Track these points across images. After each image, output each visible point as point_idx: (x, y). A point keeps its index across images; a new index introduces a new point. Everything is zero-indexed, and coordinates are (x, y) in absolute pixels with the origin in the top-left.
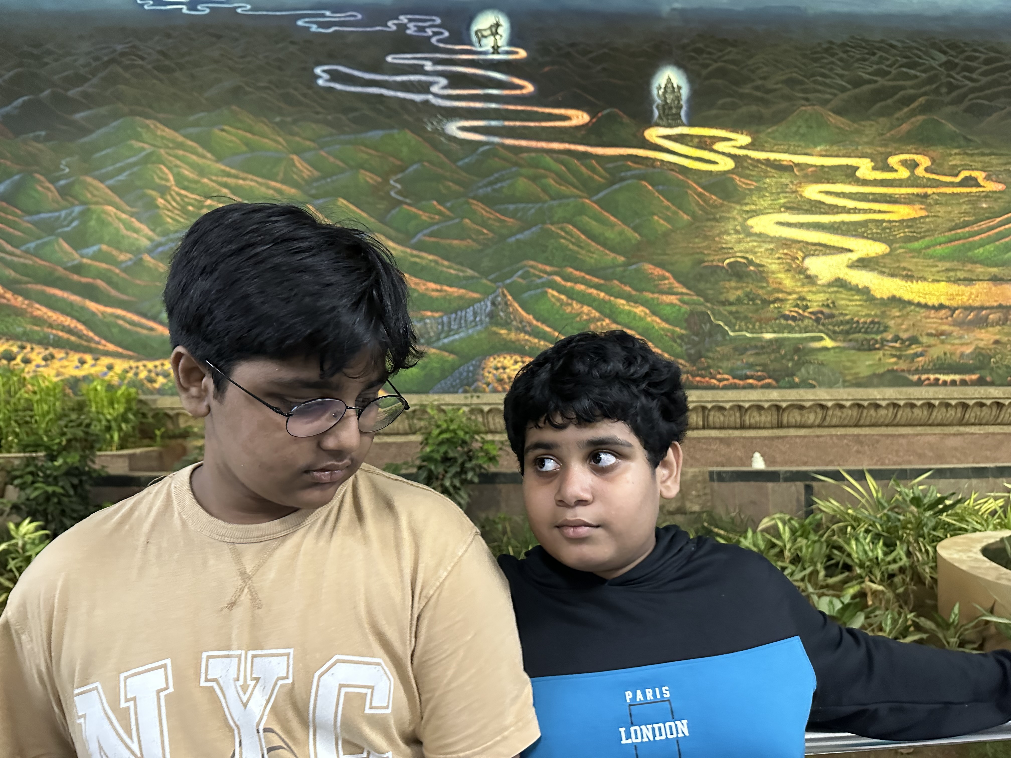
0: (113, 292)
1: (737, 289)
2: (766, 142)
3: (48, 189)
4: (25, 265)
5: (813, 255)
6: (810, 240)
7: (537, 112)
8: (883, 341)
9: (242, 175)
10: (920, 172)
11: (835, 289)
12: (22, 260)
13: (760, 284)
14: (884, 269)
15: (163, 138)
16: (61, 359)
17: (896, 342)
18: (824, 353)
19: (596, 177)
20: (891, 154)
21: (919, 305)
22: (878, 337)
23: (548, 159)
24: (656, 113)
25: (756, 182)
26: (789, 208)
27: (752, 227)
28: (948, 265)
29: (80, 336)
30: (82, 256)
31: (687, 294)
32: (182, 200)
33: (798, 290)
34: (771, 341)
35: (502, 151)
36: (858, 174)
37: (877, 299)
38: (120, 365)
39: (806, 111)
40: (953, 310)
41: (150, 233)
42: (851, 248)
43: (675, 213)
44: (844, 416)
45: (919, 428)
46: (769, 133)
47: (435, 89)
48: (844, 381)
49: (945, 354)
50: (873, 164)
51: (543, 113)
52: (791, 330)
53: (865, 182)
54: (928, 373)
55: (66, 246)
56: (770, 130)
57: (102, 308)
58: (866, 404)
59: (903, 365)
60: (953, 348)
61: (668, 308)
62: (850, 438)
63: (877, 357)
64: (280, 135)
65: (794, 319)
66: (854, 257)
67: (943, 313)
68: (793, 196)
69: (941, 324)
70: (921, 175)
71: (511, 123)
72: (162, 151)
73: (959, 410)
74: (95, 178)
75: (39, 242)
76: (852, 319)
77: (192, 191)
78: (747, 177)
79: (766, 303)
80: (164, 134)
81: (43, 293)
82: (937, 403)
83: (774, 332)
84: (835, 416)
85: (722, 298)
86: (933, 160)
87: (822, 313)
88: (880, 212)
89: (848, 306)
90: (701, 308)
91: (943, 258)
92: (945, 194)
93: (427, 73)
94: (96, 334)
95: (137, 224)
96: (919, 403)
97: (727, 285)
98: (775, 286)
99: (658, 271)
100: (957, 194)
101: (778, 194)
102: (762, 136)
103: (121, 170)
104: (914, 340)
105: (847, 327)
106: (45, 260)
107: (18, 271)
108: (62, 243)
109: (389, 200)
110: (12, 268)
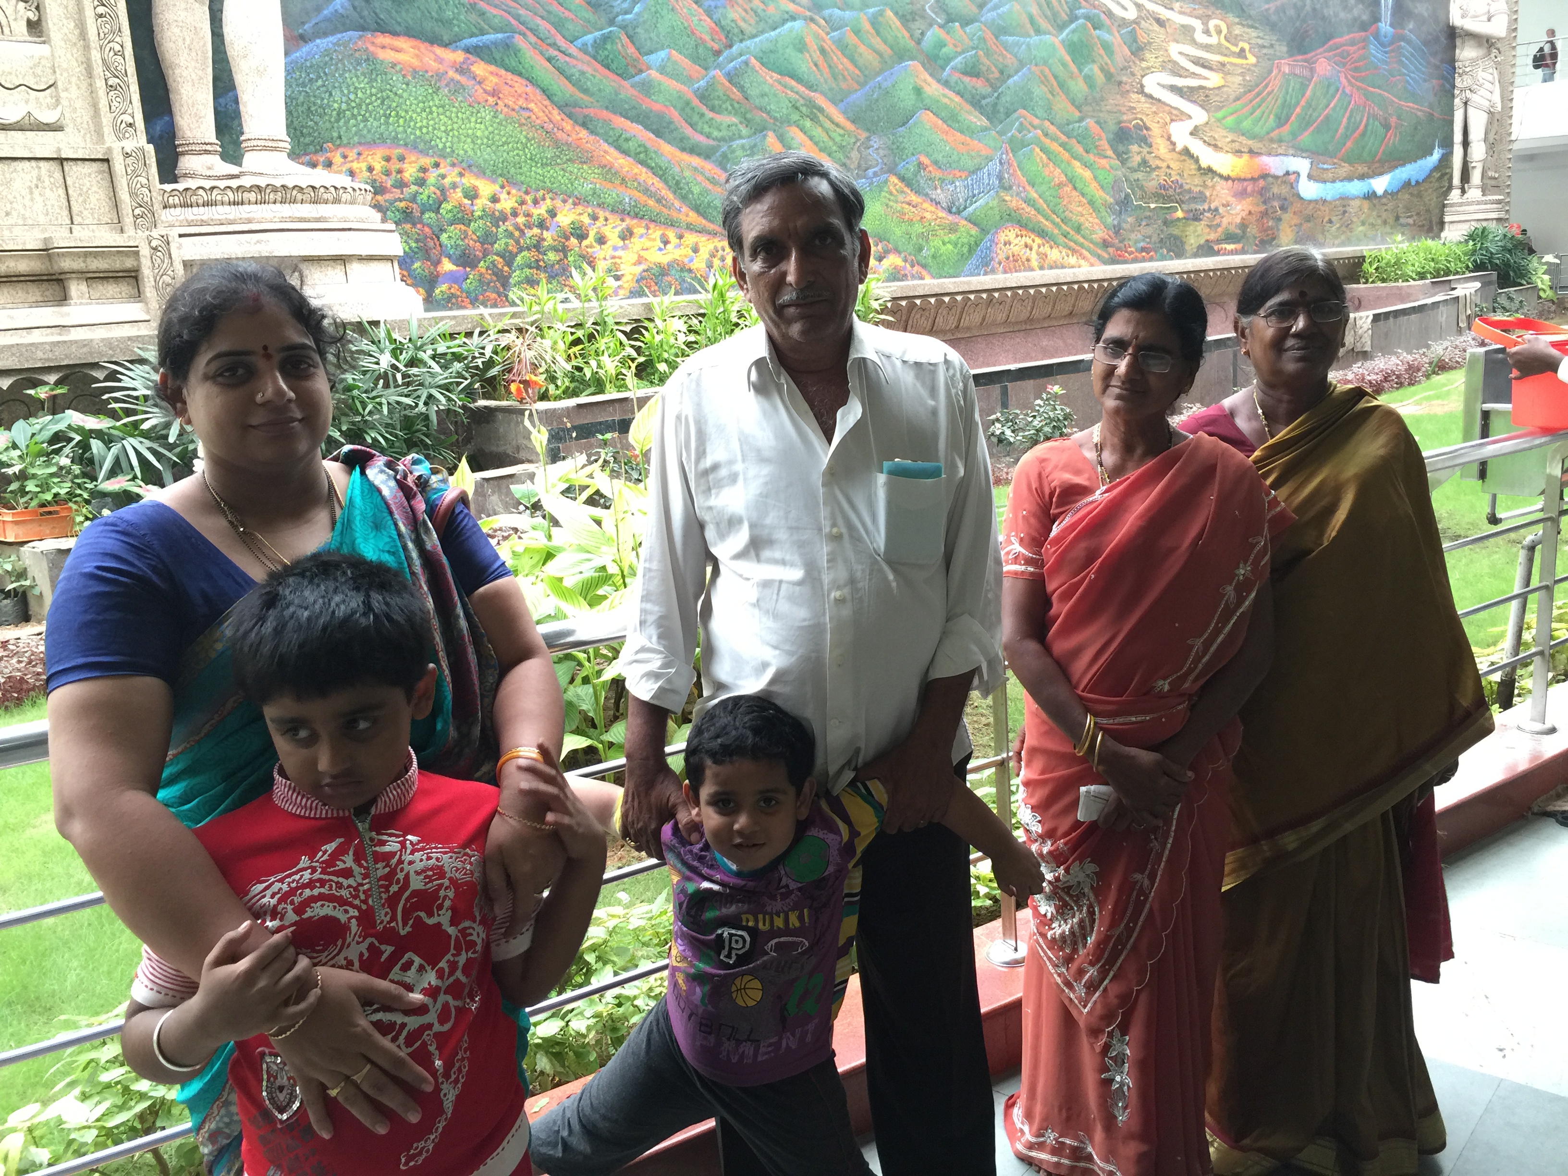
0: (689, 131)
1: (1138, 154)
4: (582, 74)
5: (1174, 120)
6: (1172, 104)
10: (1222, 38)
11: (1184, 157)
12: (578, 65)
13: (1149, 150)
14: (1205, 138)
17: (1209, 212)
20: (1210, 17)
21: (1219, 175)
22: (1202, 208)
25: (1147, 35)
26: (1163, 68)
27: (1145, 86)
28: (1232, 136)
29: (659, 199)
30: (650, 66)
31: (1113, 158)
33: (1167, 157)
36: (1195, 35)
37: (1202, 168)
38: (705, 246)
40: (1233, 181)
42: (1191, 114)
43: (1106, 64)
49: (1229, 224)
50: (1202, 26)
53: (1198, 45)
54: (1222, 243)
55: (630, 46)
57: (679, 155)
59: (1212, 235)
60: (1232, 218)
61: (1103, 174)
63: (1201, 227)
65: (1164, 187)
66: (1192, 124)
67: (1229, 183)
68: (1166, 54)
69: (1228, 194)
70: (1222, 42)
75: (597, 34)
76: (1190, 188)
78: (1143, 29)
79: (1152, 169)
81: (610, 125)
85: (1130, 163)
86: (1227, 27)
87: (1177, 181)
89: (1189, 175)
90: (1120, 174)
91: (1231, 129)
92: (1232, 64)
94: (675, 196)
95: (705, 19)
97: (1133, 149)
98: (1156, 152)
99: (1098, 131)
100: (1238, 65)
101: (1159, 51)
104: (1217, 211)
105: (1188, 196)
106: (608, 67)
107: (576, 84)
108: (625, 39)
109: (924, 17)
110: (568, 78)
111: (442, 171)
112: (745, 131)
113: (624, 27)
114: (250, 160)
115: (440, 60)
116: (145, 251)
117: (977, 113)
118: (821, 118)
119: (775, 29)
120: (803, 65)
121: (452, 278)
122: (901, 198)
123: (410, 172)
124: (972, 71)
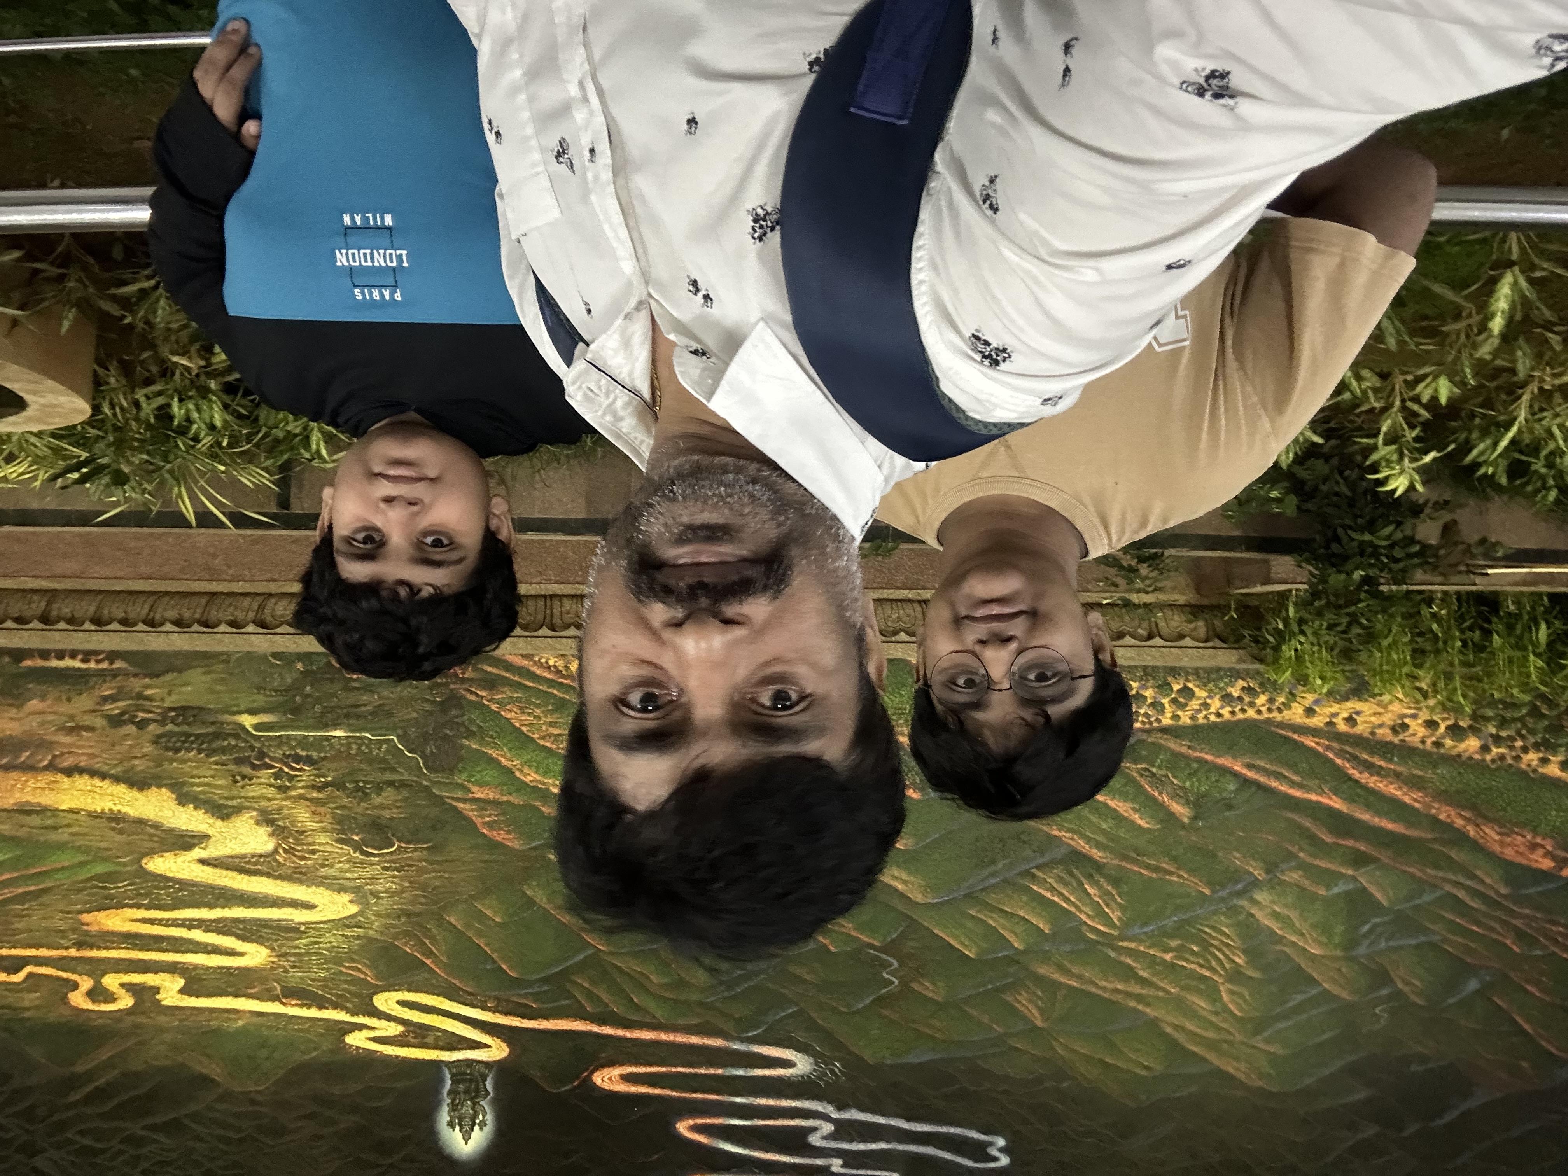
0: (1307, 823)
1: (382, 807)
2: (322, 1035)
3: (1407, 983)
4: (1437, 867)
5: (261, 856)
6: (264, 879)
7: (672, 1088)
8: (162, 723)
9: (1119, 998)
10: (86, 983)
11: (230, 803)
12: (1441, 874)
13: (346, 812)
14: (152, 831)
15: (1237, 1059)
16: (1381, 726)
17: (143, 720)
18: (255, 705)
19: (586, 985)
20: (128, 1012)
21: (103, 776)
22: (170, 727)
23: (660, 1014)
24: (489, 1085)
25: (341, 972)
26: (293, 930)
27: (351, 902)
28: (53, 837)
29: (1354, 758)
30: (1354, 879)
31: (458, 800)
32: (1207, 961)
33: (288, 803)
34: (336, 726)
35: (729, 1027)
36: (181, 982)
37: (165, 786)
38: (1296, 714)
39: (256, 1084)
40: (52, 767)
41: (1254, 911)
42: (201, 867)
43: (469, 926)
44: (231, 609)
45: (118, 588)
46: (315, 1049)
47: (828, 1128)
48: (227, 662)
49: (69, 700)
50: (158, 997)
51: (663, 1088)
52: (303, 742)
53: (172, 968)
54: (98, 670)
55: (1378, 895)
56: (314, 1054)
57: (1325, 801)
58: (196, 627)
59: (136, 684)
60: (55, 709)
61: (487, 779)
62: (225, 577)
63: (174, 698)
64: (1062, 1057)
65: (298, 759)
66: (198, 853)
67: (68, 762)
68: (284, 950)
69: (71, 745)
70: (85, 978)
71: (712, 1071)
72: (1238, 1037)
73: (54, 613)
74: (1336, 998)
75: (1417, 902)
76: (208, 756)
77: (1192, 975)
78: (354, 981)
79: (338, 785)
80: (1235, 1063)
81: (1410, 824)
82: (88, 625)
83: (328, 739)
84: (245, 610)
85: (405, 793)
86: (65, 1000)
87: (254, 767)
88: (152, 921)
89: (213, 777)
90: (438, 777)
91: (61, 847)
92: (49, 947)
93: (838, 1153)
94: (1331, 761)
95: (1275, 926)
96: (115, 626)
97: (395, 813)
98: (322, 810)
99: (499, 836)
100: (31, 947)
101: (307, 953)
102: (326, 1046)
103: (1298, 1009)
104: (116, 721)
105: (216, 744)
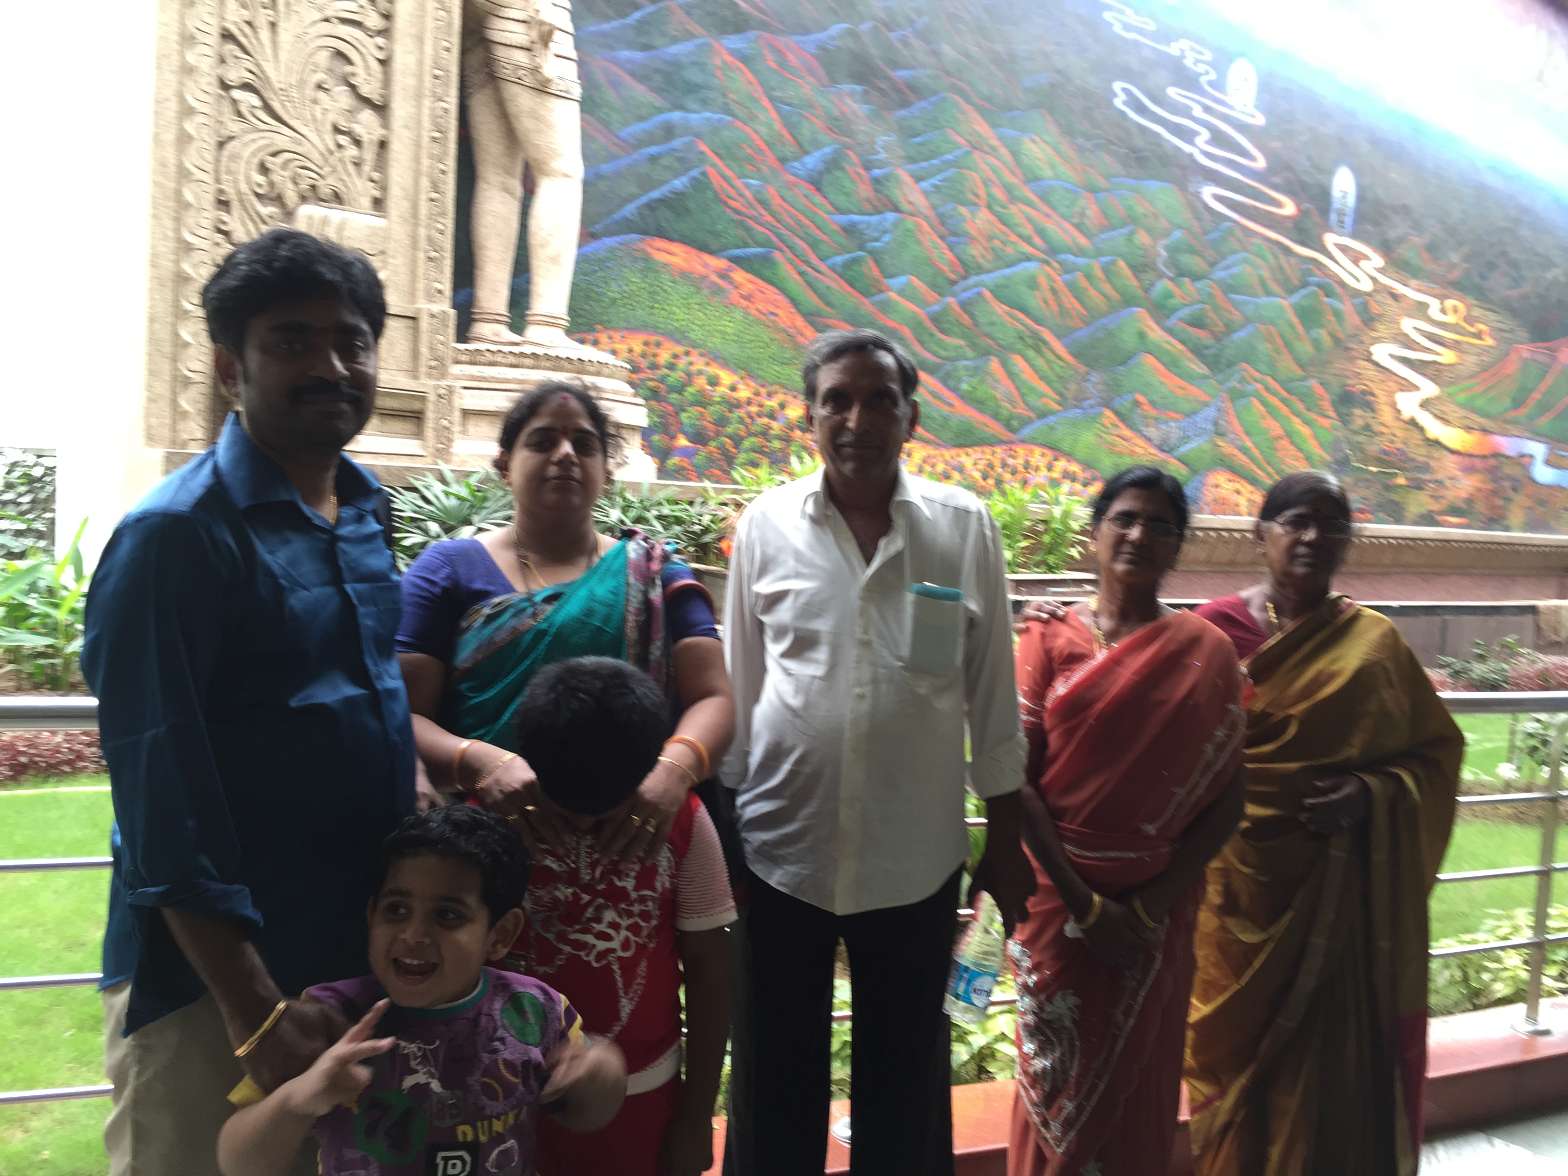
0: (918, 347)
1: (1361, 417)
3: (861, 178)
4: (828, 289)
5: (1402, 390)
6: (1400, 374)
8: (1428, 481)
9: (1044, 208)
10: (1460, 319)
11: (1410, 427)
12: (826, 281)
13: (1373, 415)
14: (1435, 412)
15: (979, 134)
17: (1433, 483)
19: (1293, 277)
22: (1426, 478)
23: (1264, 247)
24: (1333, 217)
26: (1393, 339)
27: (1373, 354)
28: (1463, 412)
30: (890, 288)
31: (1334, 419)
32: (991, 229)
33: (1391, 424)
35: (1238, 231)
36: (1431, 313)
47: (1200, 142)
49: (1454, 497)
50: (1438, 305)
51: (1269, 195)
53: (1433, 322)
55: (875, 269)
61: (1323, 432)
63: (1423, 497)
66: (1422, 396)
68: (1396, 326)
69: (1455, 468)
70: (1460, 322)
71: (1246, 200)
72: (977, 154)
74: (910, 174)
75: (847, 256)
76: (1415, 458)
77: (1001, 218)
78: (1376, 301)
79: (1375, 435)
80: (980, 129)
86: (1465, 309)
87: (1401, 449)
88: (1439, 354)
90: (1341, 435)
92: (1468, 344)
93: (1192, 118)
95: (947, 253)
97: (1356, 412)
98: (1380, 418)
99: (1321, 391)
100: (1473, 345)
101: (1390, 323)
103: (936, 170)
106: (851, 285)
107: (821, 297)
108: (872, 264)
109: (1156, 270)
110: (815, 290)
111: (691, 359)
112: (970, 353)
113: (871, 253)
114: (533, 332)
115: (705, 265)
116: (432, 397)
117: (1197, 362)
118: (1045, 350)
119: (1009, 266)
120: (1033, 300)
121: (686, 453)
122: (1113, 431)
123: (664, 357)
124: (1197, 323)
